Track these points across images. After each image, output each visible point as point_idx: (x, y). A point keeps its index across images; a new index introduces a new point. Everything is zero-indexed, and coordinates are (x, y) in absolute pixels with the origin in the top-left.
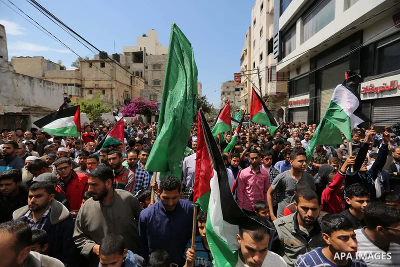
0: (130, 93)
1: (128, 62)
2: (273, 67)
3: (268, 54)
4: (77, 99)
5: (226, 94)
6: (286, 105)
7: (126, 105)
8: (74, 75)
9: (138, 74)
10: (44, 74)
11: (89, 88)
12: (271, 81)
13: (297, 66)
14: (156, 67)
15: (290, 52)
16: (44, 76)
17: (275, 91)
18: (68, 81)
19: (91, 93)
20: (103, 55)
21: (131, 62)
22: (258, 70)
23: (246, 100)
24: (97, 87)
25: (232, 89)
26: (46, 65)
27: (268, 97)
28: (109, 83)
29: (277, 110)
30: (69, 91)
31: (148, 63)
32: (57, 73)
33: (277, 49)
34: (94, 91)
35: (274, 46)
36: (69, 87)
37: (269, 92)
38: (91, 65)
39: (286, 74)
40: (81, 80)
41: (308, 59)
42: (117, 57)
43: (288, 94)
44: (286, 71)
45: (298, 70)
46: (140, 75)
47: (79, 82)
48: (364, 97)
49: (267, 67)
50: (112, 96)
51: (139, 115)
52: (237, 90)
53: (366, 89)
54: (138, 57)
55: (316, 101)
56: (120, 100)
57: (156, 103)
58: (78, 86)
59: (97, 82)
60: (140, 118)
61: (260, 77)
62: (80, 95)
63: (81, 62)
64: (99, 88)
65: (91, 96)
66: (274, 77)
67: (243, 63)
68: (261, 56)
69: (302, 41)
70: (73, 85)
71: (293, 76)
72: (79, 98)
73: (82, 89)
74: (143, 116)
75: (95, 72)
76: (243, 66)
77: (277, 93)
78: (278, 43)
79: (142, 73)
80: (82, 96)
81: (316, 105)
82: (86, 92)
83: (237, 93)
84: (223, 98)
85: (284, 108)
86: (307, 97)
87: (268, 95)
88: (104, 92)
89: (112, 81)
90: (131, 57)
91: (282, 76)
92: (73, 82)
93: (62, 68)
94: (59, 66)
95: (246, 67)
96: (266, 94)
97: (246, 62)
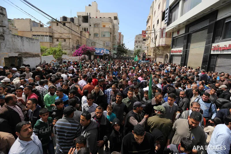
0: (80, 41)
1: (80, 22)
2: (164, 29)
3: (162, 21)
4: (50, 44)
5: (138, 42)
6: (170, 53)
7: (77, 49)
8: (48, 30)
9: (85, 30)
10: (32, 29)
11: (57, 38)
12: (162, 37)
13: (178, 29)
14: (96, 25)
15: (174, 20)
16: (31, 30)
17: (164, 44)
18: (45, 34)
19: (58, 40)
20: (65, 18)
21: (81, 22)
22: (155, 30)
23: (148, 47)
24: (61, 37)
25: (141, 39)
26: (32, 24)
27: (159, 47)
28: (68, 35)
29: (165, 55)
30: (46, 40)
31: (91, 23)
32: (38, 29)
33: (167, 18)
34: (60, 40)
35: (166, 16)
36: (46, 37)
37: (160, 44)
38: (57, 25)
39: (172, 34)
40: (52, 33)
41: (184, 26)
42: (72, 20)
43: (171, 46)
44: (172, 31)
45: (178, 32)
46: (86, 30)
47: (51, 35)
48: (213, 52)
49: (161, 29)
50: (70, 43)
51: (84, 55)
52: (144, 40)
53: (215, 47)
54: (86, 19)
55: (186, 52)
56: (74, 45)
57: (94, 48)
58: (50, 36)
59: (61, 35)
60: (84, 57)
61: (156, 35)
62: (52, 42)
63: (52, 22)
64: (62, 38)
65: (57, 43)
66: (164, 35)
67: (148, 24)
68: (158, 21)
69: (182, 14)
70: (48, 36)
71: (175, 35)
72: (51, 43)
73: (53, 39)
74: (86, 56)
75: (60, 28)
76: (148, 27)
77: (165, 45)
78: (167, 14)
79: (87, 29)
80: (53, 43)
81: (186, 54)
82: (55, 40)
83: (144, 42)
84: (136, 44)
85: (168, 54)
86: (182, 49)
87: (160, 45)
88: (65, 41)
89: (70, 34)
90: (81, 19)
91: (169, 34)
92: (48, 34)
93: (42, 26)
94: (40, 24)
95: (149, 27)
96: (159, 45)
97: (149, 24)
